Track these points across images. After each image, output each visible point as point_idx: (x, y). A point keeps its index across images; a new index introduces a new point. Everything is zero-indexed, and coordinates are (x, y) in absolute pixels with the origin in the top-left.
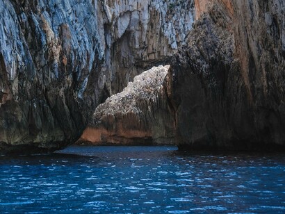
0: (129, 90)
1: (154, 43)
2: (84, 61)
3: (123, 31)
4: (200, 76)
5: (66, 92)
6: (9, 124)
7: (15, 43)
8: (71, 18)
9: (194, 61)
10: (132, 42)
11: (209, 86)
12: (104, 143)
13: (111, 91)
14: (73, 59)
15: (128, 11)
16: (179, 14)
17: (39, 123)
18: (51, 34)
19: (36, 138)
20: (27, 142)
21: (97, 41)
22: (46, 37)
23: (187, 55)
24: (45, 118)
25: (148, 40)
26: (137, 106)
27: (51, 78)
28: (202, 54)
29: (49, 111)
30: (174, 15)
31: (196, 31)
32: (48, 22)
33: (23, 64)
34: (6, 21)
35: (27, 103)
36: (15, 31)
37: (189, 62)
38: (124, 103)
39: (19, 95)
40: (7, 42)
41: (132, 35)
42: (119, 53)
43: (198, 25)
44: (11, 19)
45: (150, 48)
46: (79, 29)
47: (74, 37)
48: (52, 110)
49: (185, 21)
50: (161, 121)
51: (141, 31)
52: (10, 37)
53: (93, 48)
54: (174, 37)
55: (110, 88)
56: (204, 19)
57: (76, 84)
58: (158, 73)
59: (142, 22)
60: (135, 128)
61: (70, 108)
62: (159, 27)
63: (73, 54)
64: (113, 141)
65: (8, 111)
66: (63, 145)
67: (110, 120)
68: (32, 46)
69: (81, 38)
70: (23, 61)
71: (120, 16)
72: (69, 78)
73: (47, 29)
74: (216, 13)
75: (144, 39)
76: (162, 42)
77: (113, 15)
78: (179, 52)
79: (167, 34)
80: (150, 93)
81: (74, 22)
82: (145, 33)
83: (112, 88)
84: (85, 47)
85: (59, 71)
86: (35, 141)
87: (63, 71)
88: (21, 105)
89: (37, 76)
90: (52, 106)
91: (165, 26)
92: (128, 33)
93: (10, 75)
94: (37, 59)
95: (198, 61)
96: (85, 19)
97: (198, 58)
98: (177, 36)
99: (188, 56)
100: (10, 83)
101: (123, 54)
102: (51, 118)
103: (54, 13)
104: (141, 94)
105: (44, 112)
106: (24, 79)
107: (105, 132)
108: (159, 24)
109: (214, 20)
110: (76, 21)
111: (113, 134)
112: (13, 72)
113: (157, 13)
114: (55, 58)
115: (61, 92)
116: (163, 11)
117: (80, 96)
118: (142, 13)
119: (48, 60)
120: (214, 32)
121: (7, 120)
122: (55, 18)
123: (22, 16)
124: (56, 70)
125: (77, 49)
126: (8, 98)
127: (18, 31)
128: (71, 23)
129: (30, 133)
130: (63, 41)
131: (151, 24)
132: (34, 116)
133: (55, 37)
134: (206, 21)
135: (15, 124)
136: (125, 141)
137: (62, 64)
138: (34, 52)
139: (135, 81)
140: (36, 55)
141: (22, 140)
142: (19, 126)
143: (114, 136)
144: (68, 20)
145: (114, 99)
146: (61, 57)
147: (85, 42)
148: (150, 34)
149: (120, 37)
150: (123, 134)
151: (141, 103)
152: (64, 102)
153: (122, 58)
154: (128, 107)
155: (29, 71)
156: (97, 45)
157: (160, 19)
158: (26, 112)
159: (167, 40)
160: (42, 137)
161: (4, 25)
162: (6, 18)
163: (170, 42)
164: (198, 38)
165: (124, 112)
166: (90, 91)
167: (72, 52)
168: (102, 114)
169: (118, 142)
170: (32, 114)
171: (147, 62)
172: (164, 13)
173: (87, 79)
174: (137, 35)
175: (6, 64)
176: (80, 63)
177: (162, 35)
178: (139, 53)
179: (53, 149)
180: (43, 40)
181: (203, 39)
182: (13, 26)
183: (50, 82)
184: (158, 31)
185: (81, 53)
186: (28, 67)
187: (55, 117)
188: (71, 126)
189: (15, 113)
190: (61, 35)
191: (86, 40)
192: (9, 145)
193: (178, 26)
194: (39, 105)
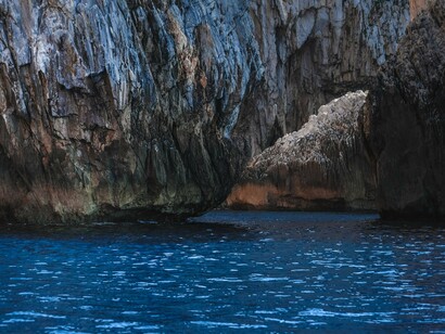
0: (311, 127)
1: (351, 57)
2: (233, 81)
3: (304, 39)
4: (415, 106)
5: (205, 129)
6: (117, 176)
7: (127, 53)
8: (214, 15)
9: (406, 84)
10: (318, 55)
11: (428, 122)
12: (272, 208)
13: (285, 129)
14: (216, 78)
15: (312, 8)
16: (390, 13)
17: (162, 175)
18: (183, 40)
19: (157, 197)
20: (143, 204)
21: (254, 52)
22: (175, 45)
23: (396, 74)
24: (171, 168)
25: (343, 53)
26: (322, 152)
27: (182, 107)
28: (418, 73)
29: (179, 157)
30: (381, 14)
31: (409, 39)
32: (178, 21)
33: (139, 85)
34: (112, 20)
35: (144, 145)
36: (126, 34)
37: (397, 85)
38: (302, 147)
39: (133, 132)
40: (114, 51)
41: (318, 44)
42: (298, 72)
43: (412, 29)
44: (121, 17)
45: (346, 64)
46: (225, 33)
47: (218, 45)
48: (183, 157)
49: (399, 23)
50: (358, 174)
51: (332, 37)
52: (119, 44)
53: (248, 62)
54: (381, 47)
55: (284, 124)
56: (422, 20)
57: (221, 116)
58: (354, 102)
59: (334, 24)
60: (318, 185)
61: (211, 154)
62: (359, 32)
63: (217, 71)
64: (285, 205)
65: (115, 157)
66: (200, 209)
67: (282, 173)
68: (154, 58)
69: (228, 46)
70: (139, 80)
71: (300, 15)
72: (210, 108)
73: (176, 32)
74: (440, 12)
75: (336, 50)
76: (363, 55)
77: (290, 14)
78: (384, 70)
79: (371, 42)
80: (342, 132)
81: (219, 22)
82: (337, 42)
83: (287, 124)
84: (236, 60)
85: (194, 97)
86: (156, 203)
87: (201, 97)
88: (135, 147)
89: (160, 104)
90: (183, 150)
91: (368, 31)
92: (311, 42)
93: (118, 103)
94: (161, 77)
95: (412, 83)
96: (236, 17)
97: (413, 79)
98: (385, 47)
99: (396, 76)
100: (118, 114)
101: (303, 73)
102: (181, 168)
103: (188, 8)
104: (328, 134)
105: (170, 159)
106: (140, 108)
107: (274, 190)
108: (358, 27)
109: (437, 21)
110: (221, 20)
111: (285, 193)
112: (122, 97)
113: (356, 11)
114: (189, 76)
115: (198, 129)
116: (365, 8)
117: (226, 135)
118: (333, 10)
119: (178, 80)
120: (438, 40)
121: (113, 170)
122: (189, 16)
123: (138, 12)
124: (189, 95)
125: (223, 64)
126: (116, 136)
127: (131, 35)
128: (214, 24)
129: (149, 191)
130: (202, 51)
131: (346, 28)
132: (155, 164)
133: (188, 45)
134: (425, 23)
135: (125, 177)
136: (304, 205)
137: (200, 86)
138: (156, 67)
139: (320, 113)
140: (159, 71)
141: (137, 200)
142: (132, 179)
143: (287, 196)
144: (210, 19)
145: (288, 140)
146: (198, 75)
147: (235, 53)
148: (345, 43)
149: (299, 47)
150: (300, 194)
151: (328, 147)
152: (202, 144)
153: (302, 79)
154: (309, 152)
155: (147, 95)
156: (253, 57)
157: (361, 21)
158: (142, 158)
159: (371, 52)
160: (168, 196)
161: (110, 25)
162: (113, 14)
163: (375, 55)
164: (412, 49)
165: (303, 160)
166: (242, 128)
167: (215, 67)
168: (269, 164)
169: (293, 206)
170: (151, 162)
171: (340, 85)
172: (367, 11)
173: (237, 110)
174: (326, 44)
175: (112, 85)
176: (227, 85)
177: (363, 44)
178: (329, 71)
179: (185, 216)
180: (171, 49)
181: (420, 51)
182: (124, 27)
183: (180, 113)
184: (357, 38)
185: (228, 70)
186: (147, 90)
187: (188, 166)
188: (212, 181)
189: (126, 160)
190: (197, 42)
191: (237, 49)
192: (117, 209)
193: (387, 31)
194: (163, 148)
